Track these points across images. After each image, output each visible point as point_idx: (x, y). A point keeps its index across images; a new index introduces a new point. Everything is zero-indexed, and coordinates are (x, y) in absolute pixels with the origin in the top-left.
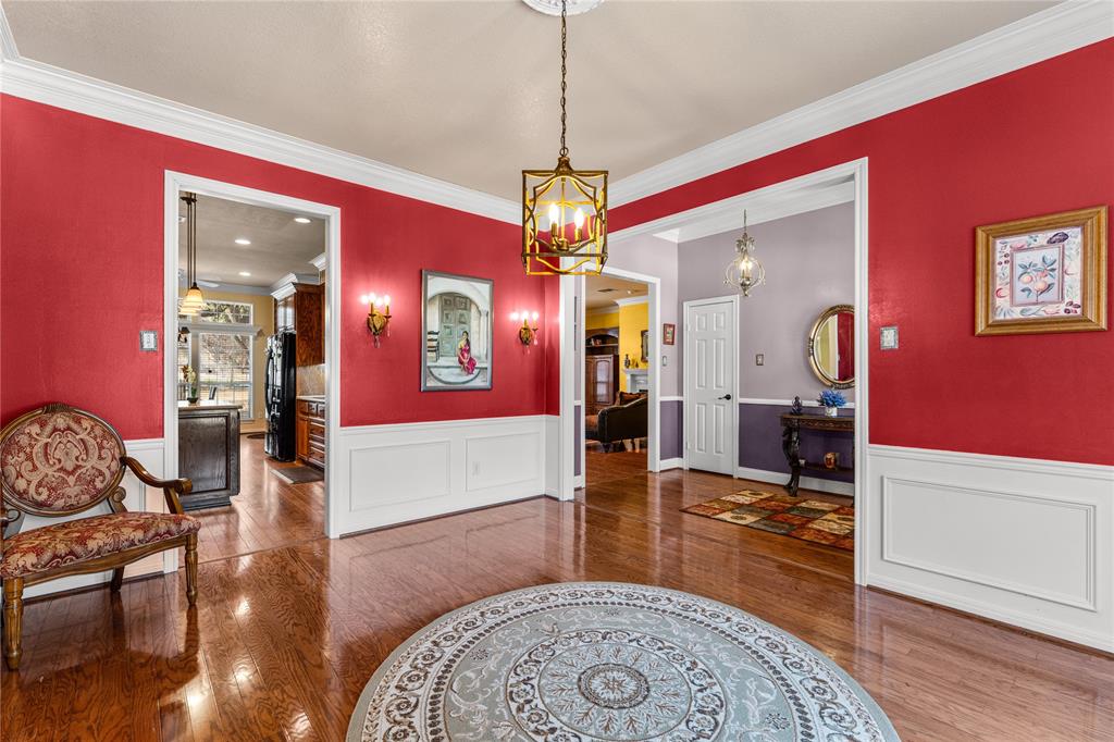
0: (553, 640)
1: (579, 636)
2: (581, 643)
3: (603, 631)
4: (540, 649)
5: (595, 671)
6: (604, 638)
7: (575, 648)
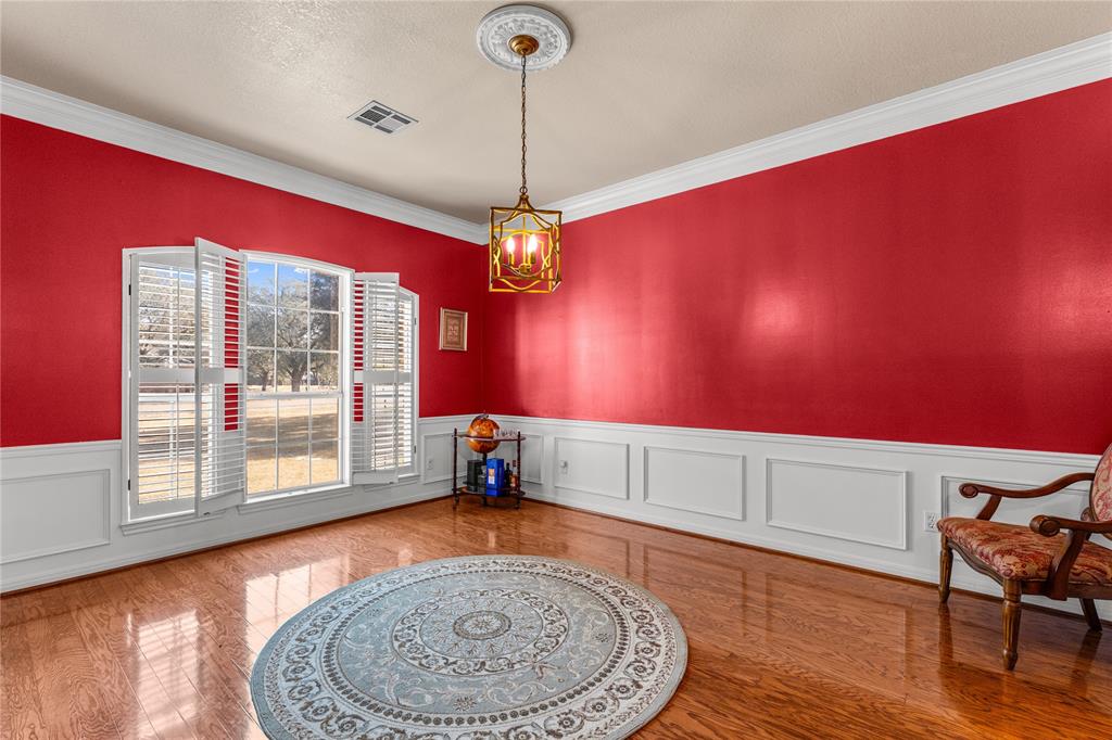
0: (539, 658)
1: (511, 665)
2: (509, 656)
3: (484, 672)
4: (549, 647)
5: (496, 634)
6: (483, 664)
7: (514, 652)
